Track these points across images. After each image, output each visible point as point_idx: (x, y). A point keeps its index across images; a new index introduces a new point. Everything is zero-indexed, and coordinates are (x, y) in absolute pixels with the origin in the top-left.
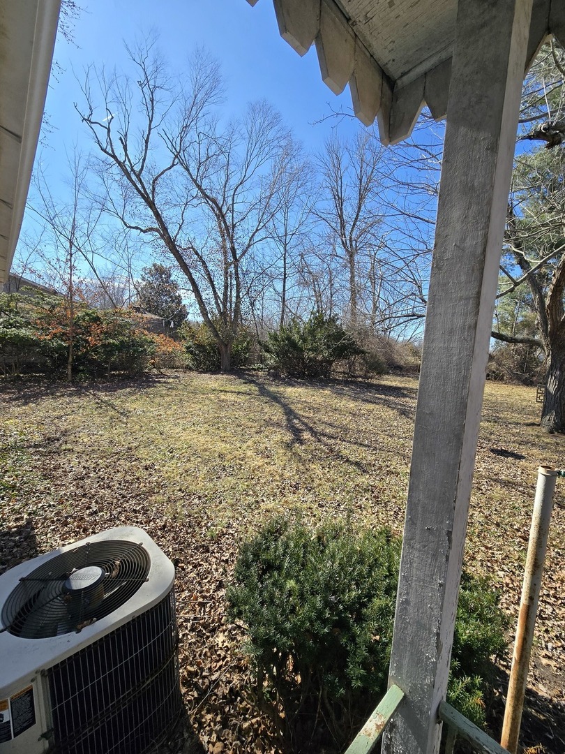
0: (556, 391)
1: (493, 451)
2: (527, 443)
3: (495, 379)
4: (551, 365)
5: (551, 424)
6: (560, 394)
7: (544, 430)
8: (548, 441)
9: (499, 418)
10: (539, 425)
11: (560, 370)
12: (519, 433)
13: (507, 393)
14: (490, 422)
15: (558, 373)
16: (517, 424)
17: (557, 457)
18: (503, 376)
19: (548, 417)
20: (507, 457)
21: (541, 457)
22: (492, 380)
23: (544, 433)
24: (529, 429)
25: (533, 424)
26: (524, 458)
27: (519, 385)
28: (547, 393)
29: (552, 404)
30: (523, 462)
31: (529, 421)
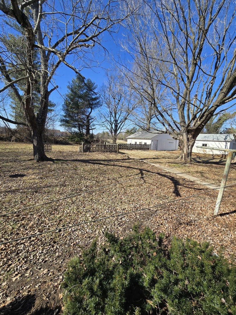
0: (37, 144)
1: (11, 176)
2: (28, 168)
3: (20, 141)
4: (33, 134)
5: (37, 158)
6: (39, 146)
7: (35, 161)
8: (36, 165)
9: (17, 159)
10: (33, 160)
11: (37, 136)
12: (25, 165)
13: (24, 147)
14: (12, 162)
15: (36, 137)
16: (24, 161)
17: (38, 171)
18: (23, 140)
19: (36, 156)
20: (17, 177)
21: (32, 173)
22: (18, 142)
23: (35, 162)
24: (30, 162)
25: (31, 160)
26: (25, 175)
27: (30, 143)
28: (34, 146)
29: (36, 150)
30: (25, 178)
31: (30, 159)
